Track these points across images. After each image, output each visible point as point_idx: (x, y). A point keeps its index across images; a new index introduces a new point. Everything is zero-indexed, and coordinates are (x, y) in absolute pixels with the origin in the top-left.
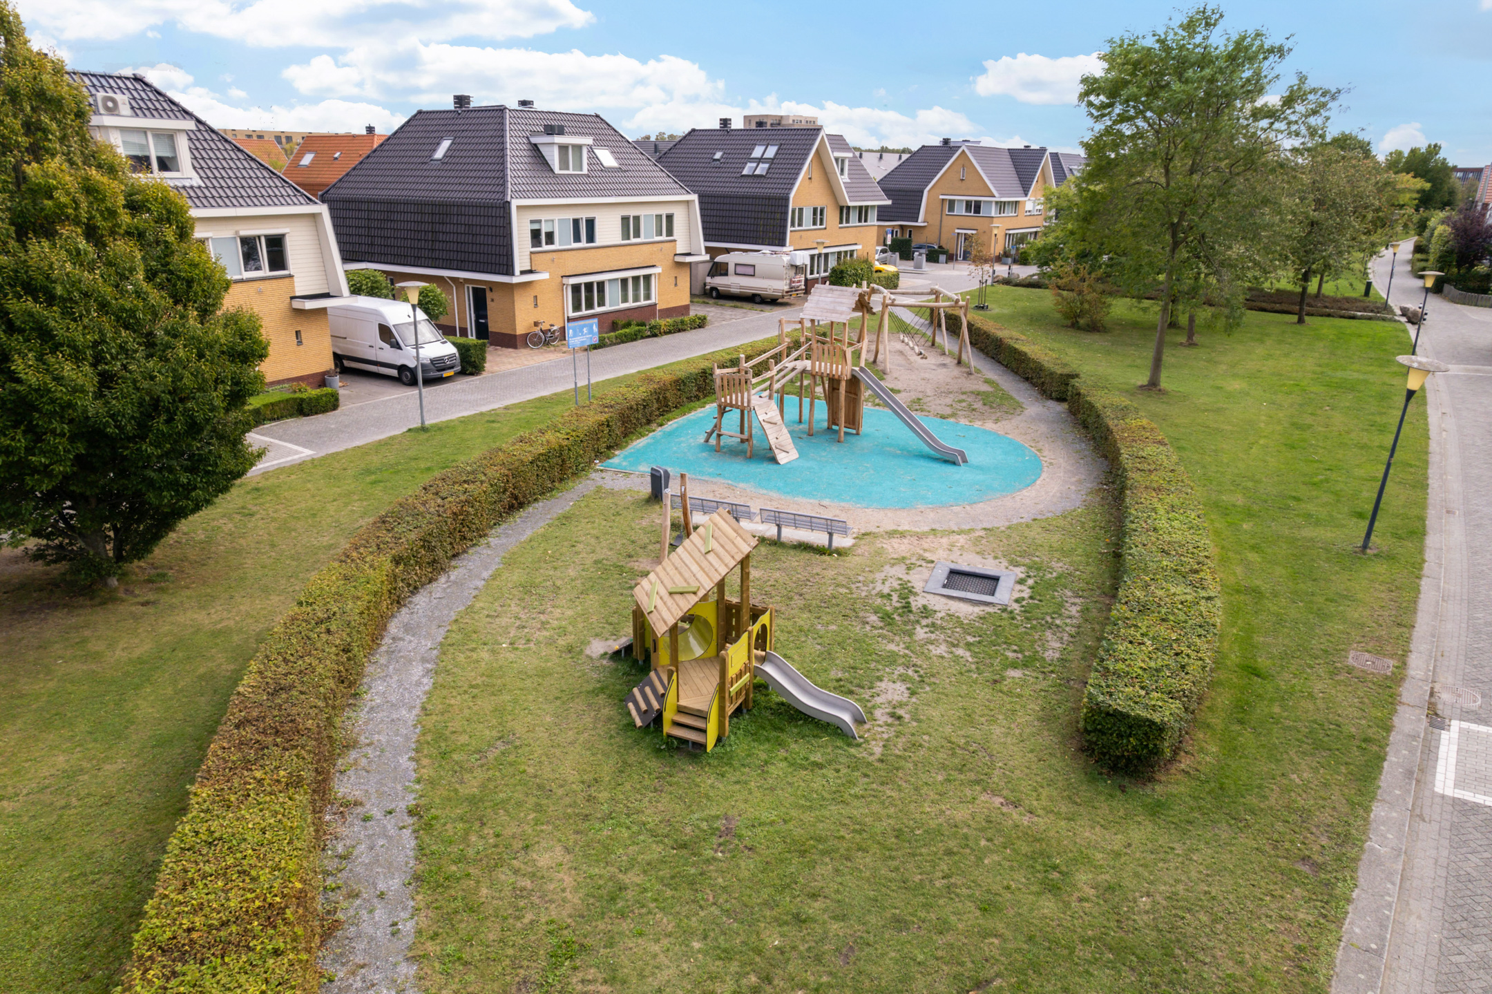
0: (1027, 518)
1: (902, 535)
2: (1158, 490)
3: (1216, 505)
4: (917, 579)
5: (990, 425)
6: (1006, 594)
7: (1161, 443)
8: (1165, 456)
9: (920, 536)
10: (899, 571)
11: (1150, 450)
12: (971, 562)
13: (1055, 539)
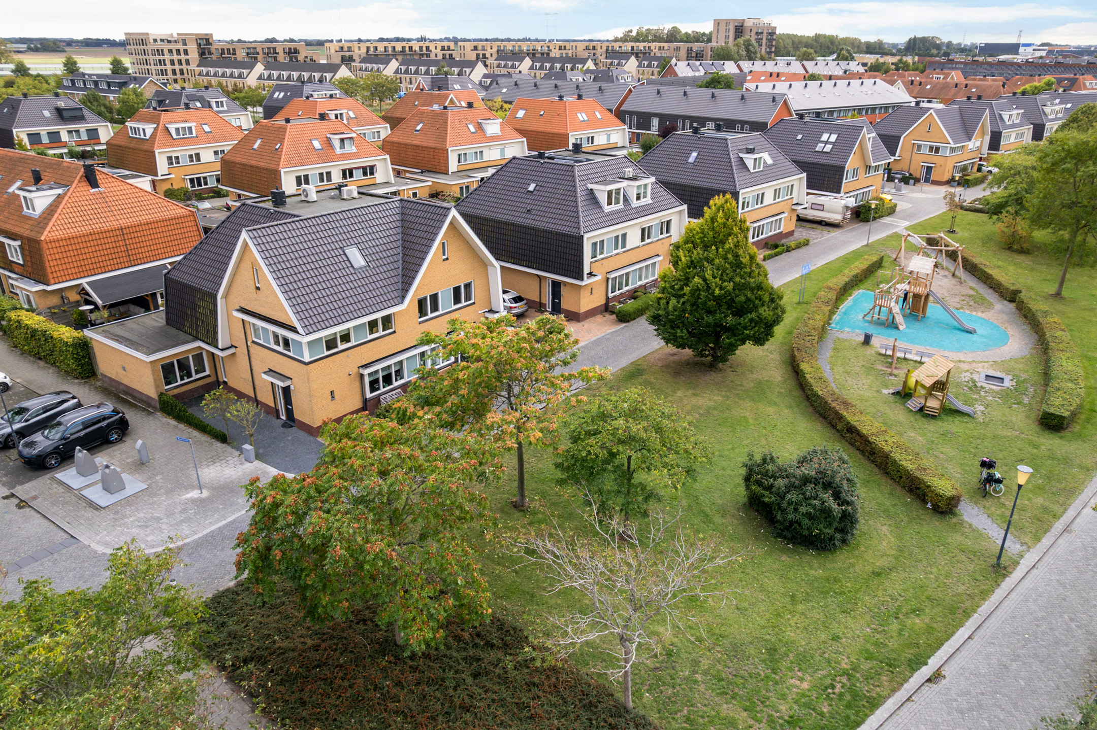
0: (1008, 358)
1: (964, 362)
2: (1062, 351)
3: (1086, 357)
4: (976, 377)
5: (980, 314)
6: (1007, 383)
7: (1063, 330)
8: (1065, 336)
9: (970, 363)
10: (968, 374)
11: (1059, 333)
12: (992, 373)
13: (1021, 366)
